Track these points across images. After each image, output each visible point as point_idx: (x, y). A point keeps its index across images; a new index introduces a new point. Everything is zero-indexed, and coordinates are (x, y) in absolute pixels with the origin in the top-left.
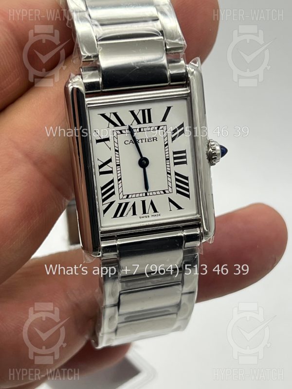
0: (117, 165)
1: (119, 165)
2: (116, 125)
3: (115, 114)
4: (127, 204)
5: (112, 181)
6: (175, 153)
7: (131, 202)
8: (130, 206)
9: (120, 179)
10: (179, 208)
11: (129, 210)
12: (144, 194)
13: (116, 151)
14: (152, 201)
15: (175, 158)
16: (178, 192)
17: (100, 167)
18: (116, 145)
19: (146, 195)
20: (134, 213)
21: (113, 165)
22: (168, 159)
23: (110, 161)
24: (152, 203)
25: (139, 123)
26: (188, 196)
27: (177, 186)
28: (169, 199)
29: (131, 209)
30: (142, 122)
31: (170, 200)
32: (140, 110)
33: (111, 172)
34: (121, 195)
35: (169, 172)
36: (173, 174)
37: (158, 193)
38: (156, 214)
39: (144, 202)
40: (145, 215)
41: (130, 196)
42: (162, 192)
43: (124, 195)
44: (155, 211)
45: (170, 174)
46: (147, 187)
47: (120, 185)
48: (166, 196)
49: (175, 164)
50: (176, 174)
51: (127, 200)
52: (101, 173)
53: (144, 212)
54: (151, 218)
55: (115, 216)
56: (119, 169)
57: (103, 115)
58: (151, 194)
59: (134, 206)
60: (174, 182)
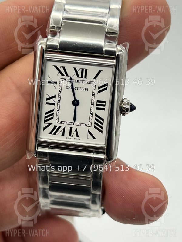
0: (58, 101)
1: (60, 101)
2: (63, 75)
3: (64, 68)
4: (60, 127)
5: (53, 110)
6: (98, 101)
7: (63, 126)
8: (61, 129)
9: (59, 110)
10: (94, 138)
11: (61, 132)
12: (72, 124)
13: (59, 91)
14: (76, 129)
15: (97, 105)
16: (95, 127)
17: (47, 99)
18: (60, 87)
19: (73, 124)
20: (63, 134)
21: (55, 100)
22: (93, 104)
23: (54, 97)
24: (76, 131)
25: (78, 76)
26: (101, 132)
27: (95, 123)
28: (88, 130)
29: (61, 131)
30: (80, 76)
31: (89, 132)
32: (80, 68)
33: (54, 104)
34: (57, 120)
35: (92, 113)
36: (94, 115)
37: (82, 125)
38: (78, 138)
39: (71, 128)
40: (70, 137)
41: (63, 123)
42: (84, 125)
43: (59, 121)
44: (78, 136)
45: (92, 114)
46: (75, 119)
47: (58, 114)
48: (86, 128)
49: (97, 108)
50: (96, 115)
51: (60, 125)
52: (47, 103)
53: (70, 135)
54: (74, 140)
55: (51, 133)
56: (59, 103)
57: (56, 67)
58: (77, 124)
59: (64, 129)
60: (94, 120)
